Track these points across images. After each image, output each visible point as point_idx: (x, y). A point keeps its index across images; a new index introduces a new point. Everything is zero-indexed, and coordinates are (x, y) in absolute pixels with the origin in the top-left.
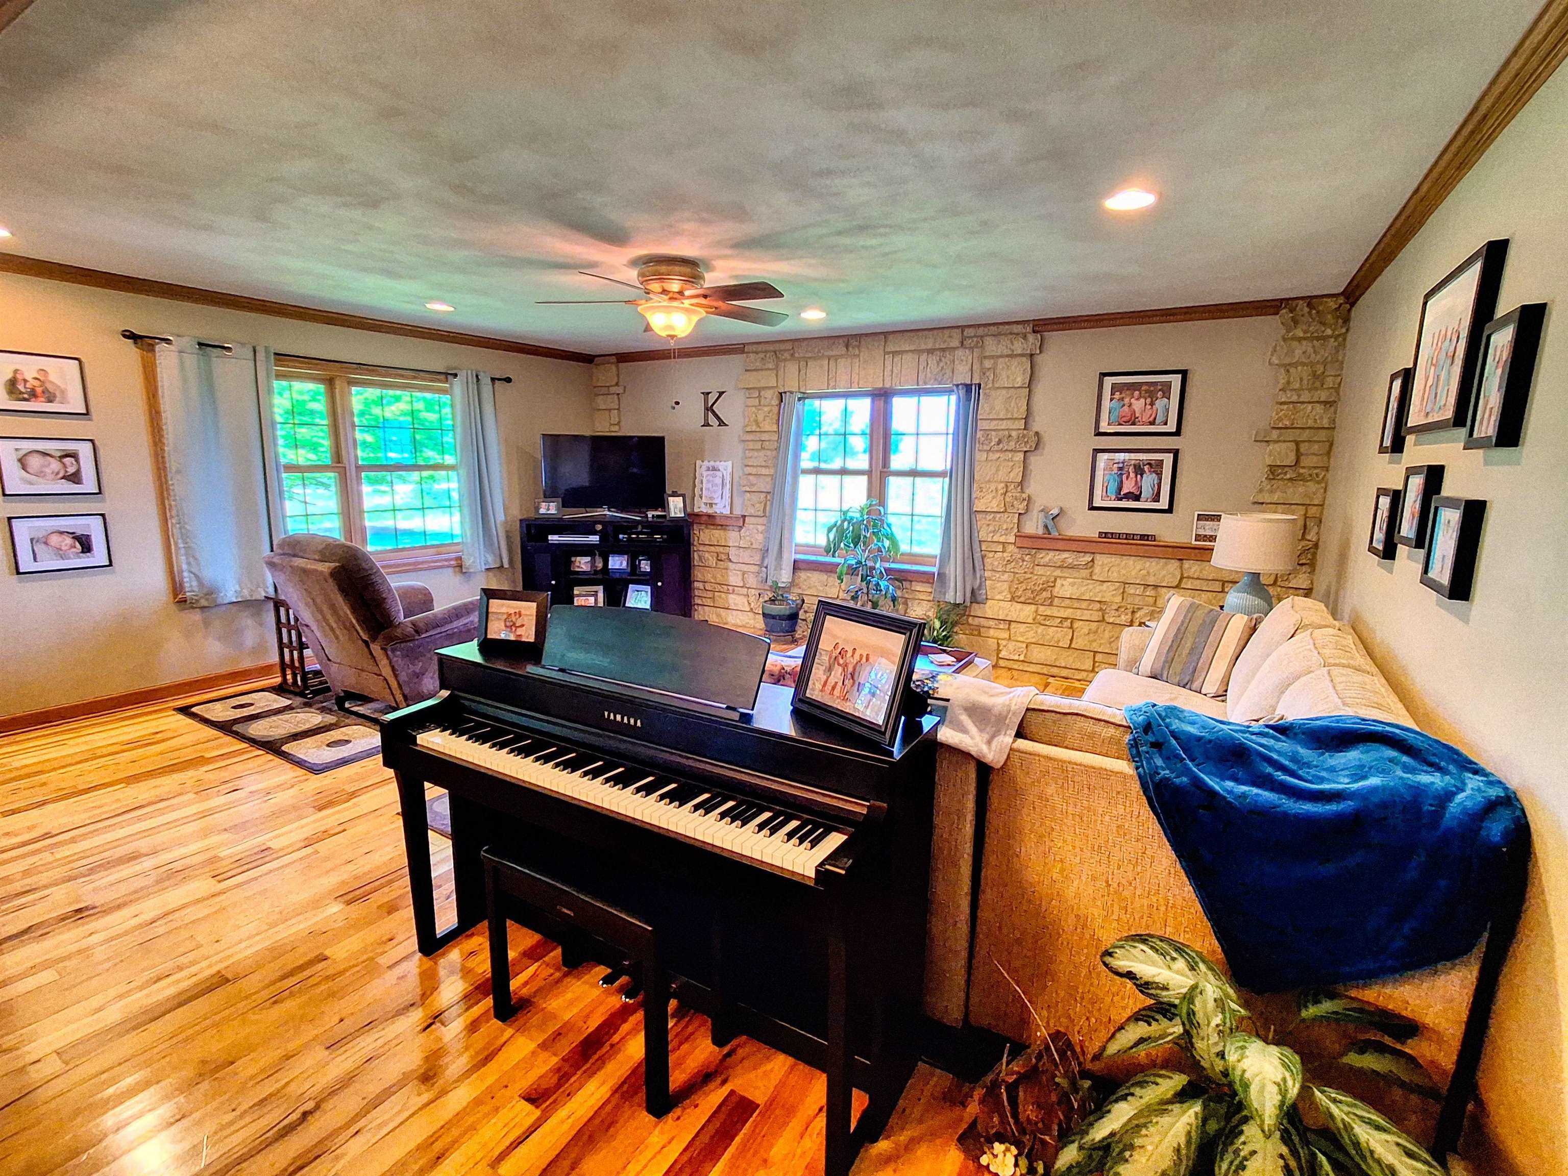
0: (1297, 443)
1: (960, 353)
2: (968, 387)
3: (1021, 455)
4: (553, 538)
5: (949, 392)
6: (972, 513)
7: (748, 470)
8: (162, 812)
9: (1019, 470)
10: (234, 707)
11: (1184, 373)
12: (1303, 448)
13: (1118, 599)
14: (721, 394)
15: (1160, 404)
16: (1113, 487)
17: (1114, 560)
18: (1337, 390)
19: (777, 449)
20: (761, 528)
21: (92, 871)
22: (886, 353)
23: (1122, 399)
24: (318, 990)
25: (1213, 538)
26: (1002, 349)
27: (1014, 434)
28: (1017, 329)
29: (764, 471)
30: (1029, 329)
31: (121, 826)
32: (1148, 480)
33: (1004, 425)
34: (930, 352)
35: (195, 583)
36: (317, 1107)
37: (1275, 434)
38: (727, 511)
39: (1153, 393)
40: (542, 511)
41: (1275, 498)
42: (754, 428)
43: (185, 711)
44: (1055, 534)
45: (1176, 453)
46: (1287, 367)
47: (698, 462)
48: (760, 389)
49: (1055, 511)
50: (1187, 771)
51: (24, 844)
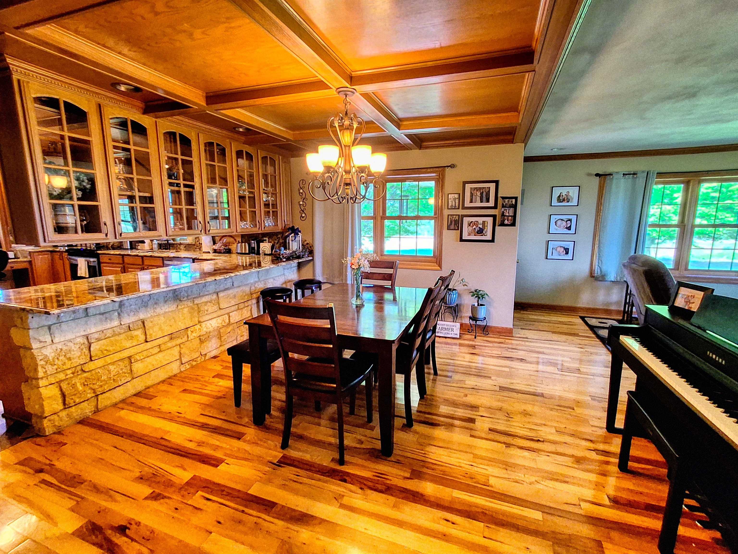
8: (557, 345)
10: (599, 322)
21: (530, 351)
24: (565, 415)
31: (545, 343)
35: (599, 271)
36: (543, 441)
43: (583, 318)
51: (520, 338)
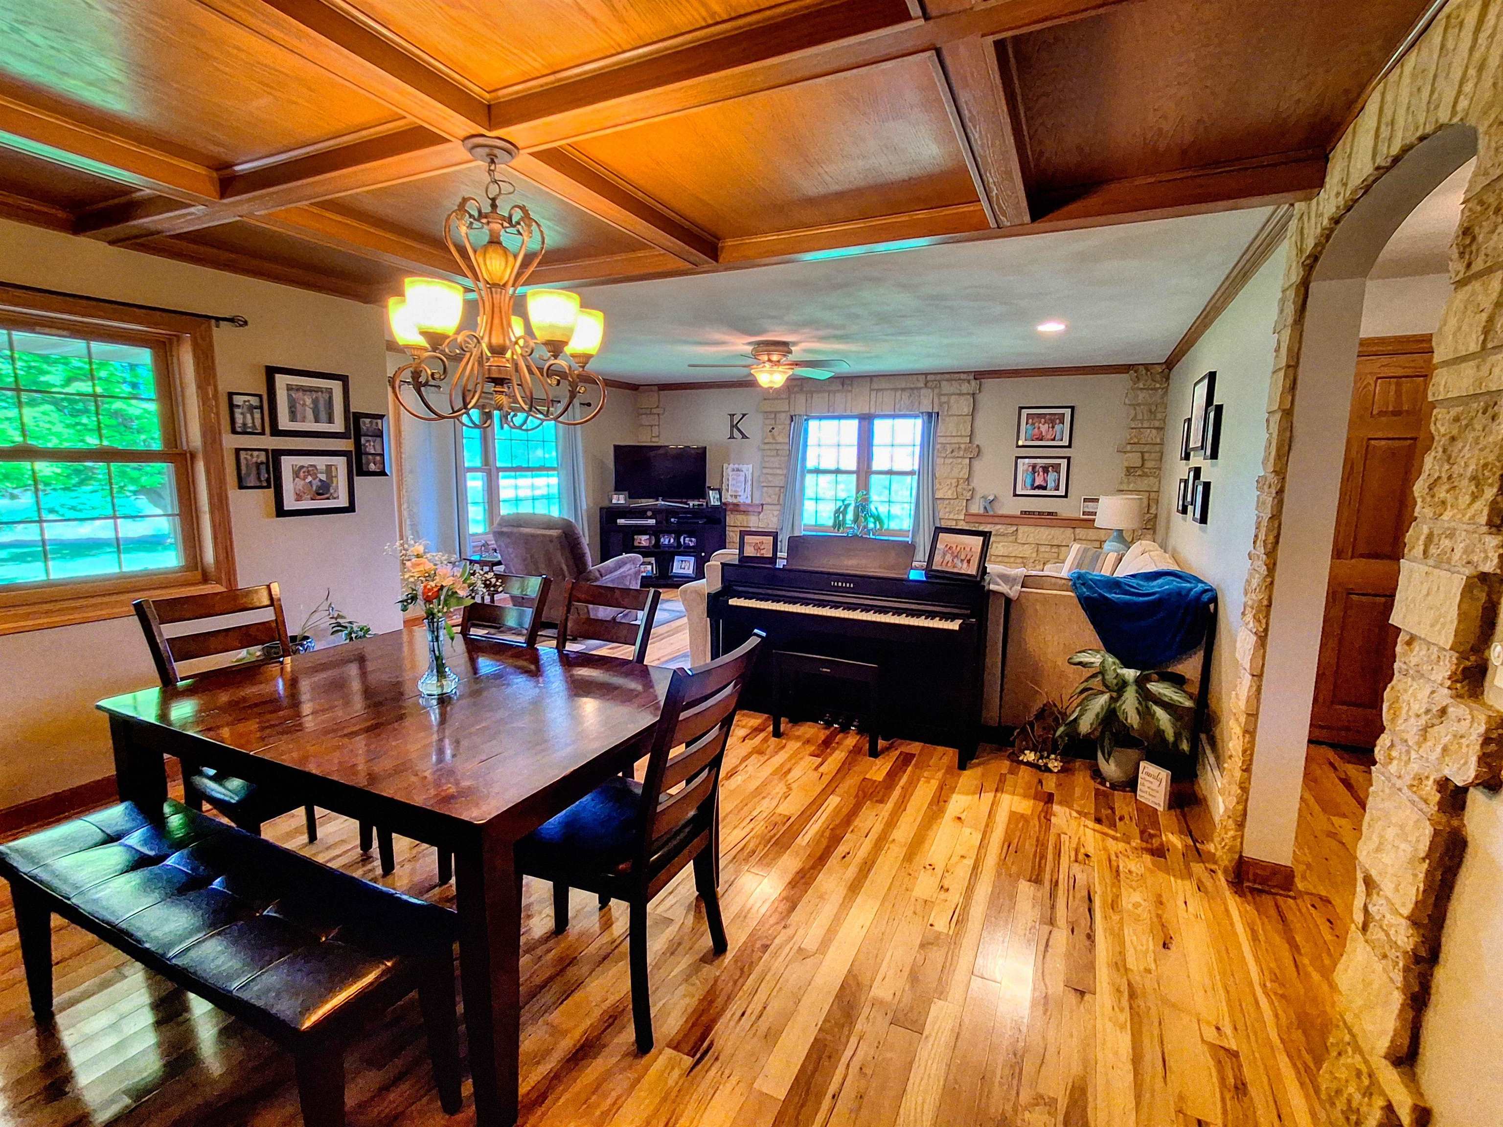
0: (1142, 453)
1: (923, 391)
2: (930, 415)
3: (968, 461)
4: (621, 521)
5: (916, 417)
6: (935, 499)
7: (765, 471)
9: (966, 470)
11: (1073, 408)
12: (1146, 456)
13: (1034, 555)
14: (744, 415)
15: (1058, 427)
16: (1029, 482)
17: (1032, 529)
18: (1164, 420)
19: (789, 455)
20: (776, 513)
22: (871, 390)
23: (1033, 424)
25: (1095, 514)
26: (952, 390)
27: (963, 446)
28: (963, 376)
29: (778, 471)
30: (972, 377)
32: (1052, 476)
33: (955, 440)
34: (903, 390)
37: (1129, 448)
38: (749, 501)
39: (1054, 420)
40: (614, 501)
41: (1131, 487)
42: (771, 441)
44: (991, 513)
45: (1069, 459)
46: (1134, 406)
47: (725, 466)
48: (776, 413)
49: (991, 498)
50: (1096, 592)
